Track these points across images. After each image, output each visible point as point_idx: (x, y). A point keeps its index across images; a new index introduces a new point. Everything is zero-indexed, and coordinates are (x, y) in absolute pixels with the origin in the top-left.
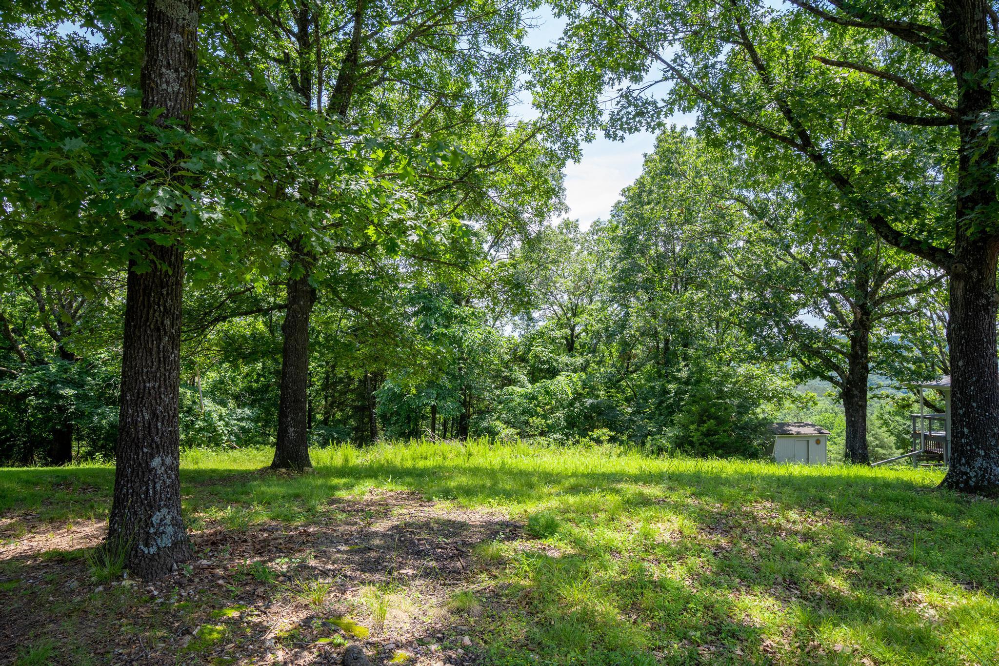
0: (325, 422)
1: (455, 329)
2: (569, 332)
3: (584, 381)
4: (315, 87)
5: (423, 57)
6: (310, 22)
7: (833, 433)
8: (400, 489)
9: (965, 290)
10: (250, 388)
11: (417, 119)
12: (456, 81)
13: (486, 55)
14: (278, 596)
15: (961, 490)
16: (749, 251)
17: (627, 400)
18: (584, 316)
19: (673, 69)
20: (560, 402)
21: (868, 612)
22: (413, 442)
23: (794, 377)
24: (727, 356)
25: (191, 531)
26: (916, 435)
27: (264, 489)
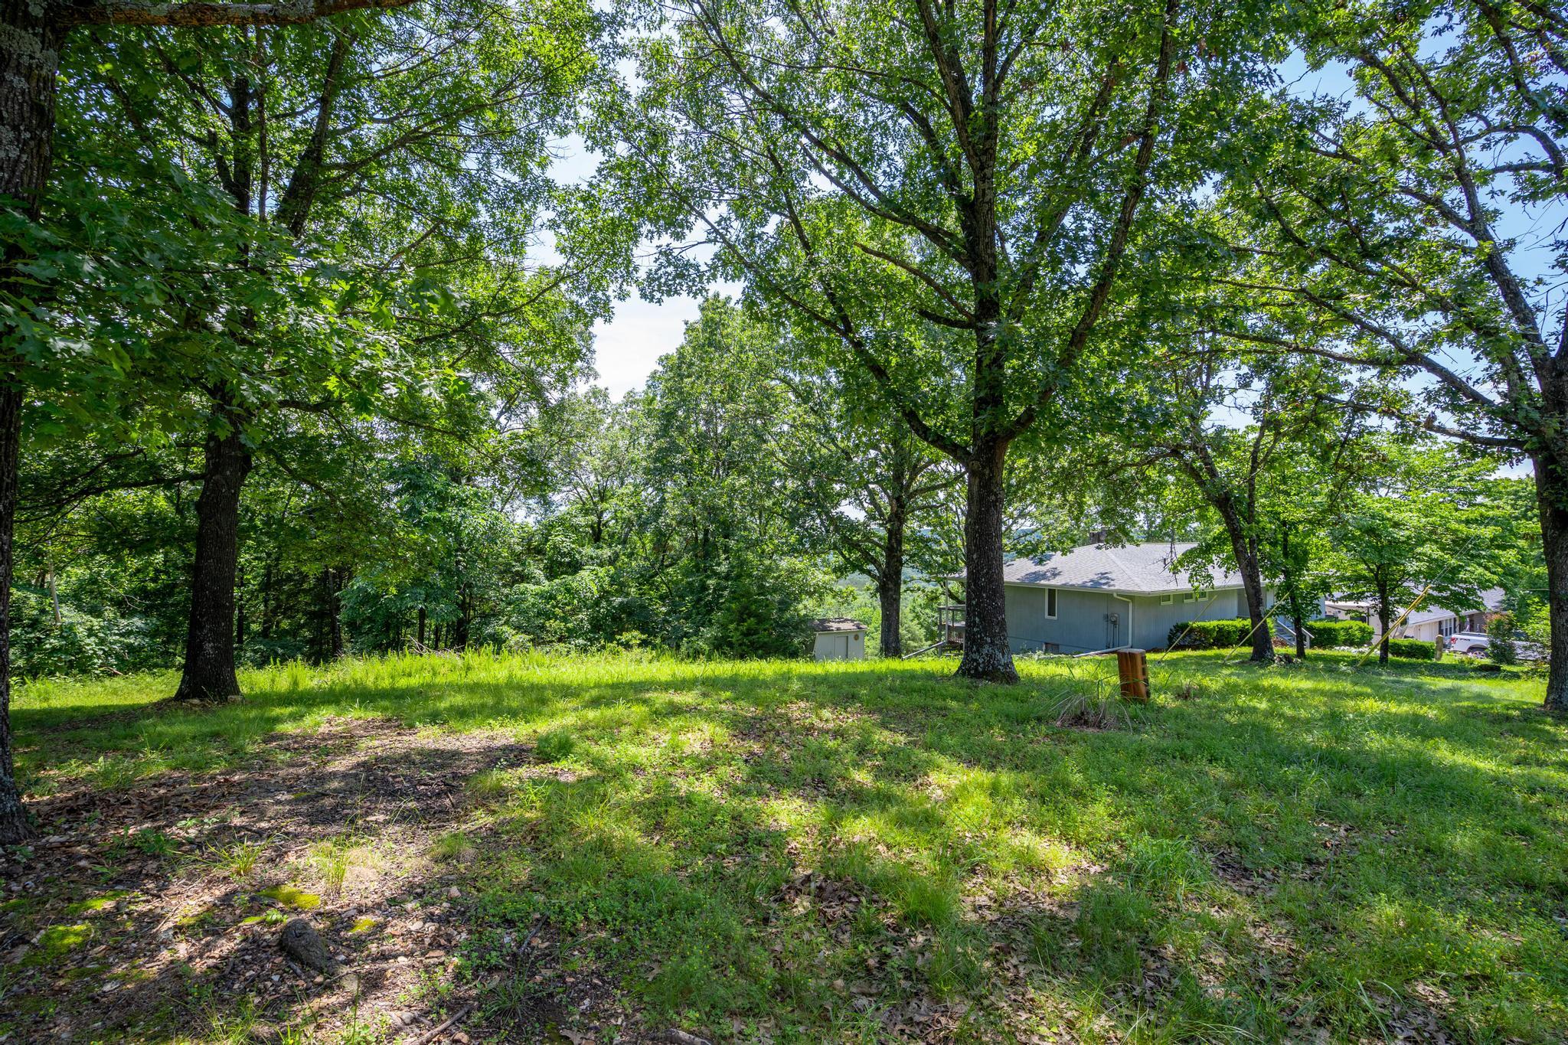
0: (265, 633)
1: (452, 513)
2: (595, 518)
3: (612, 577)
4: (256, 186)
5: (416, 170)
6: (251, 97)
7: (871, 628)
8: (370, 715)
9: (980, 486)
10: (144, 590)
11: (406, 245)
12: (460, 207)
13: (499, 181)
14: (181, 872)
15: (972, 676)
16: (793, 436)
17: (662, 598)
18: (614, 501)
19: (717, 231)
20: (583, 602)
21: (884, 800)
22: (392, 657)
23: (835, 571)
24: (769, 548)
25: (31, 796)
26: (941, 627)
27: (161, 728)
